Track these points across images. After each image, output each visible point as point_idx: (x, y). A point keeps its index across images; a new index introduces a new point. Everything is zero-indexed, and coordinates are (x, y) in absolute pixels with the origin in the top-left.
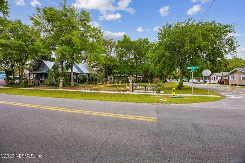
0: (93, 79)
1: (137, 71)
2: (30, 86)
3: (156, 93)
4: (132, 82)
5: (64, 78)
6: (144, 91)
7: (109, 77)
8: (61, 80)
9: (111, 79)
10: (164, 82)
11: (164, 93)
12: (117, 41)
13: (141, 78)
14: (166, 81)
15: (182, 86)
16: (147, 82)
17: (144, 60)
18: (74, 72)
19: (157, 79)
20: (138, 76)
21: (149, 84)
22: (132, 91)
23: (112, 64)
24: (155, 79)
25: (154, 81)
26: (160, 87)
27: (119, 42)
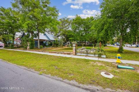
0: (55, 44)
1: (85, 39)
2: (15, 48)
3: (98, 57)
4: (75, 46)
5: (30, 43)
6: (86, 55)
7: (67, 43)
8: (28, 44)
9: (68, 43)
10: (104, 46)
11: (105, 57)
12: (72, 20)
13: (89, 43)
14: (106, 45)
15: (123, 50)
16: (92, 46)
17: (90, 31)
18: (40, 39)
19: (99, 44)
20: (86, 42)
21: (93, 47)
22: (75, 54)
23: (69, 34)
24: (98, 44)
25: (97, 45)
26: (101, 51)
27: (73, 20)
